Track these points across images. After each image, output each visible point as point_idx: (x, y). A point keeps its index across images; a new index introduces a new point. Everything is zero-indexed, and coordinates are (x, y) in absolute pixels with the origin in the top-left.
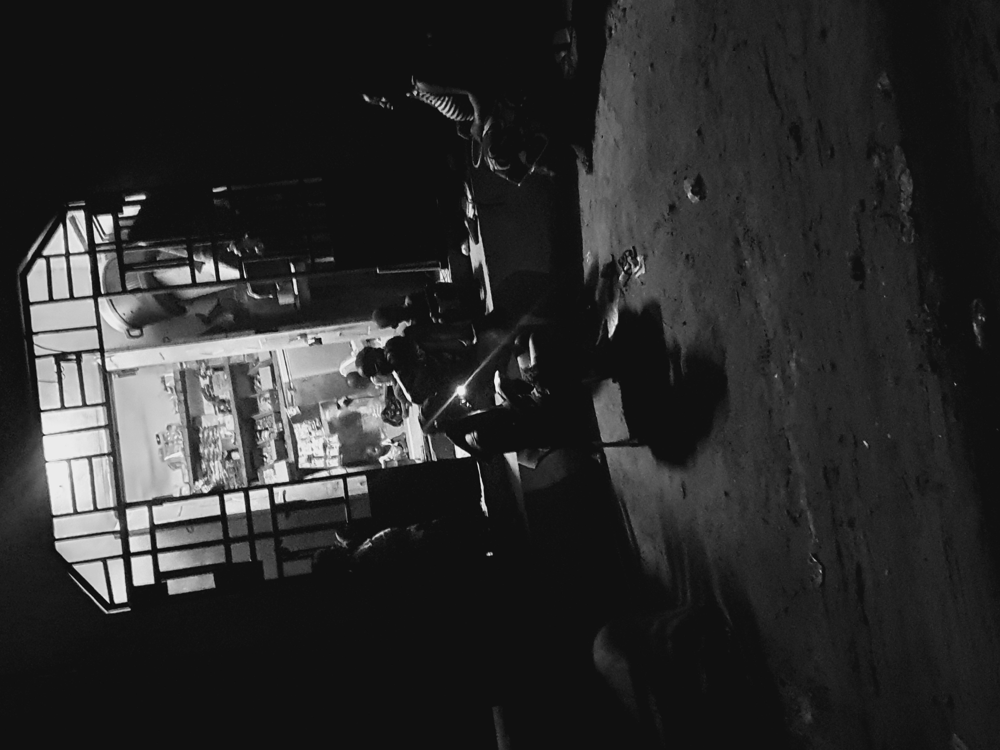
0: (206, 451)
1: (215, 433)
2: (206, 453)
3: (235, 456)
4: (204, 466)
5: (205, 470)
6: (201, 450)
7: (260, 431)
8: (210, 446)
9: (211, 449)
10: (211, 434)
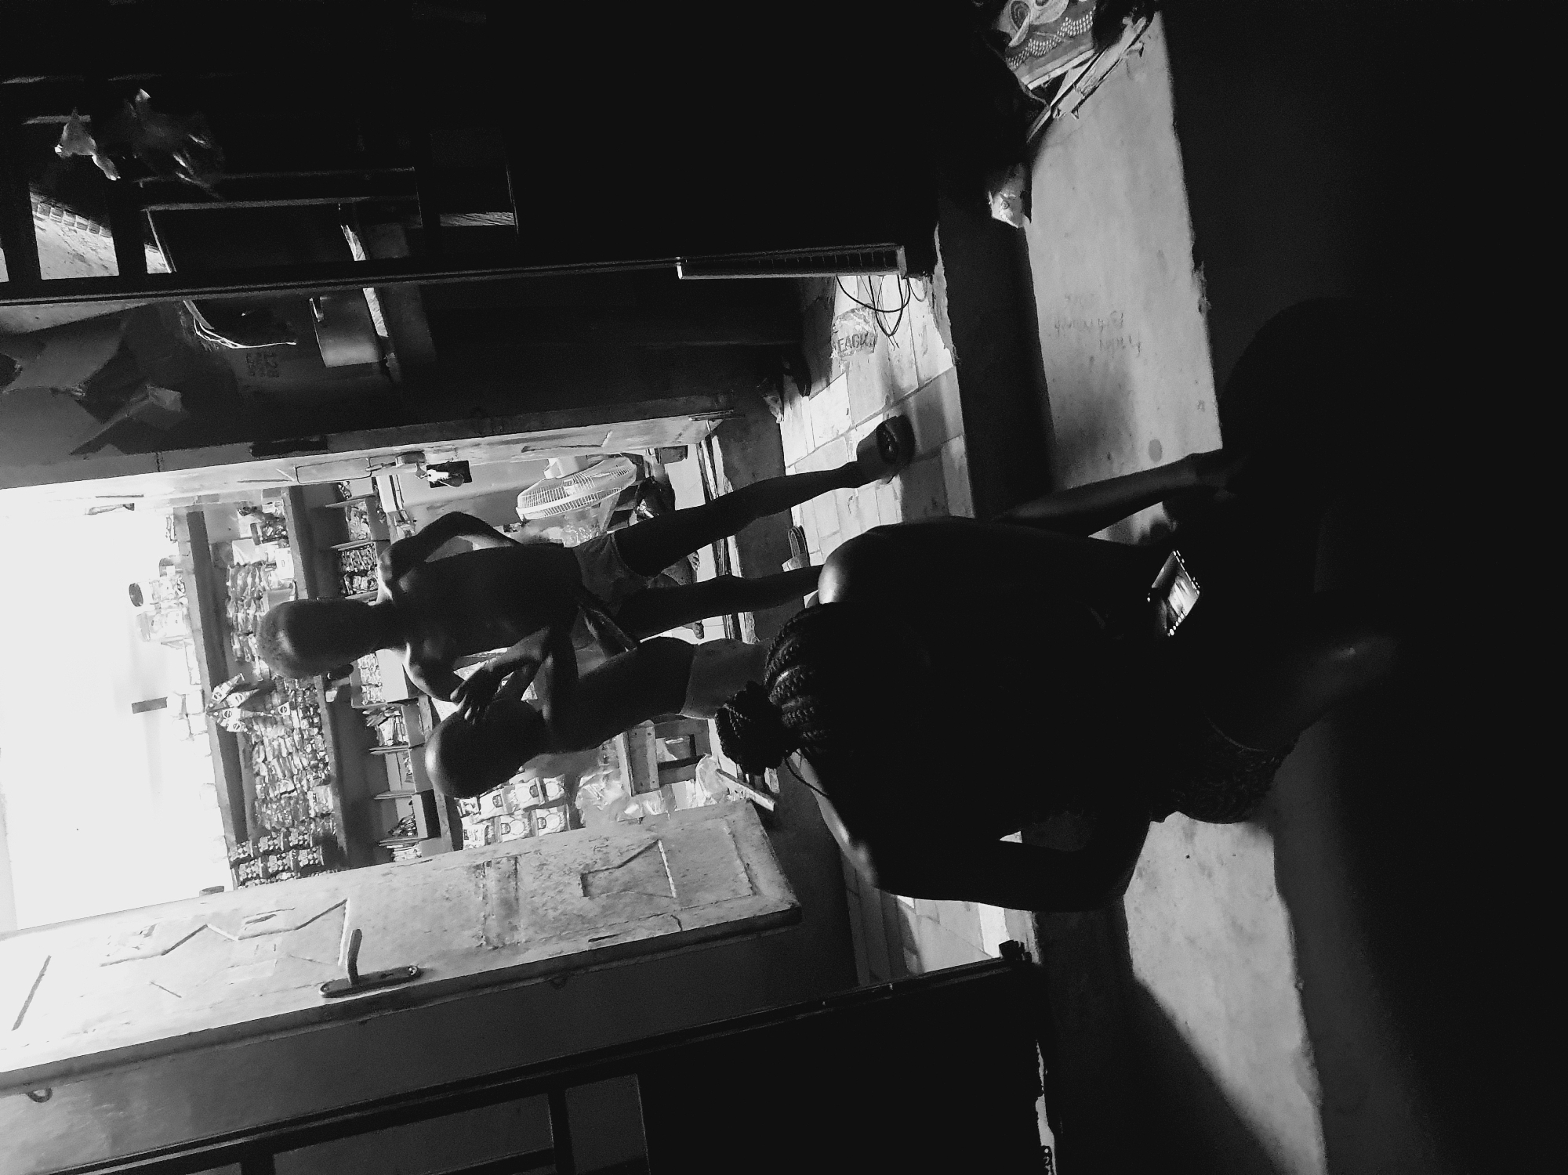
0: (241, 615)
1: (257, 580)
2: (240, 620)
4: (236, 646)
5: (239, 654)
6: (231, 613)
7: (352, 575)
8: (249, 606)
9: (251, 612)
10: (249, 580)
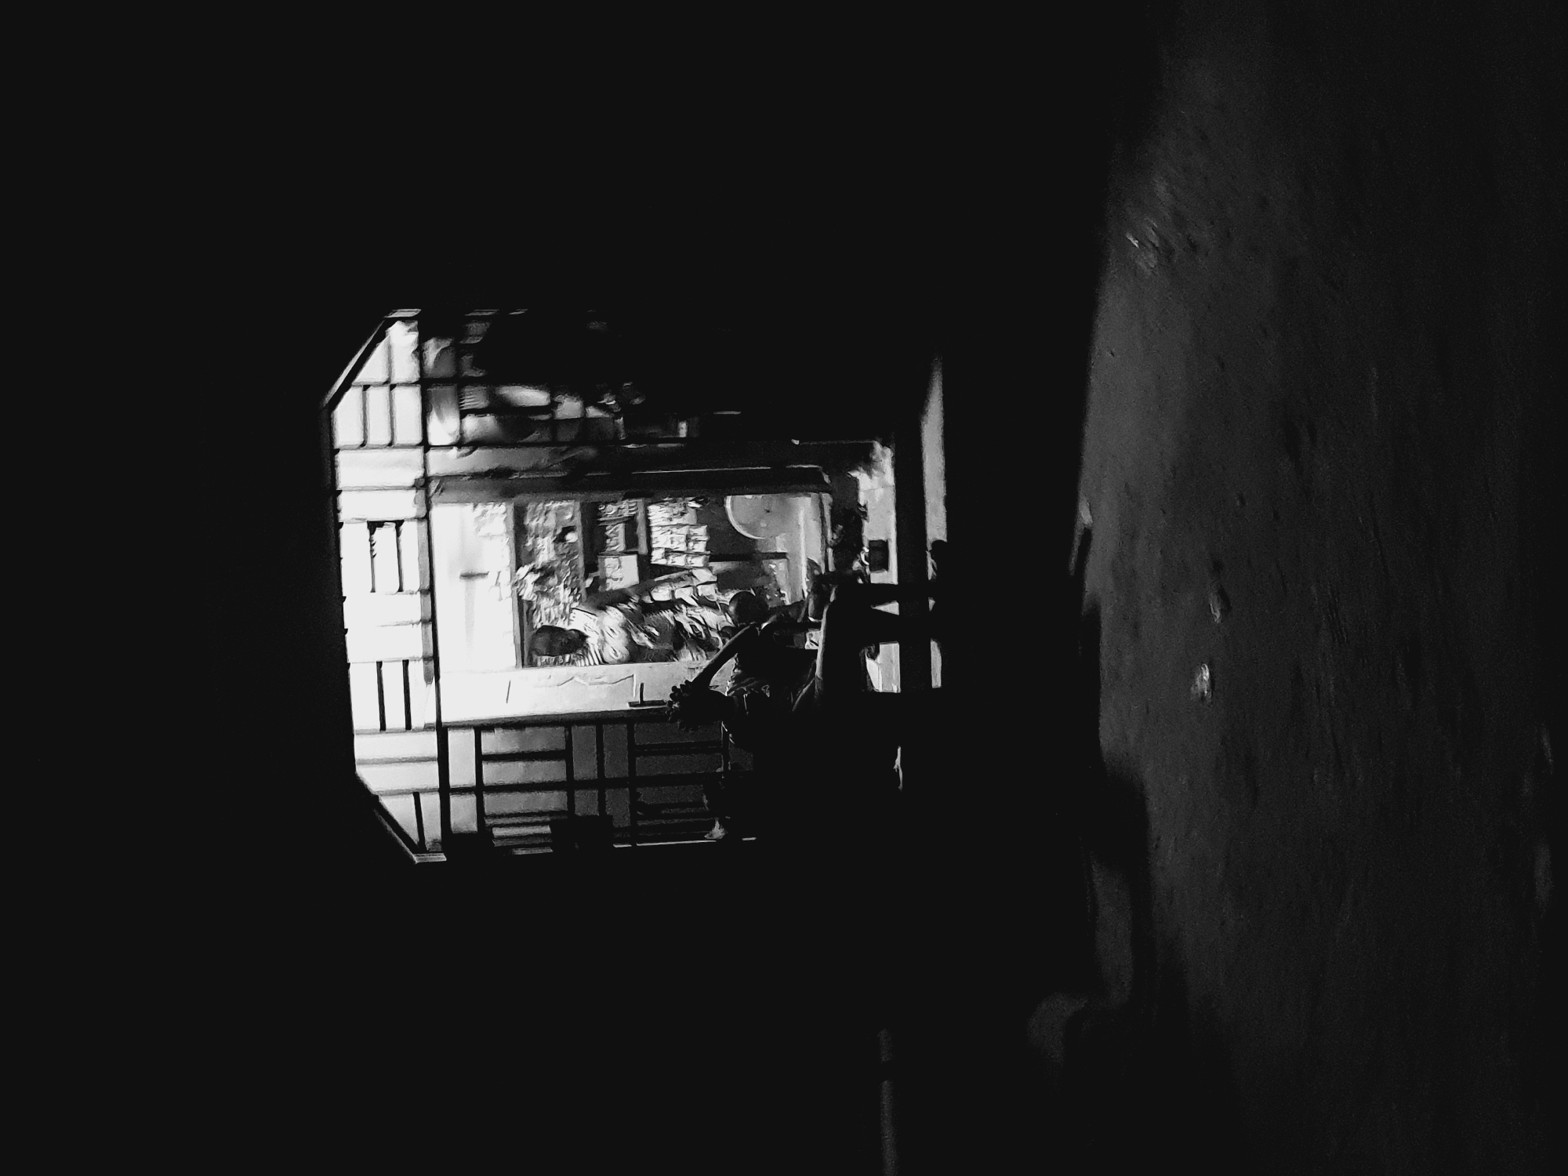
2: (534, 526)
3: (571, 537)
5: (532, 549)
